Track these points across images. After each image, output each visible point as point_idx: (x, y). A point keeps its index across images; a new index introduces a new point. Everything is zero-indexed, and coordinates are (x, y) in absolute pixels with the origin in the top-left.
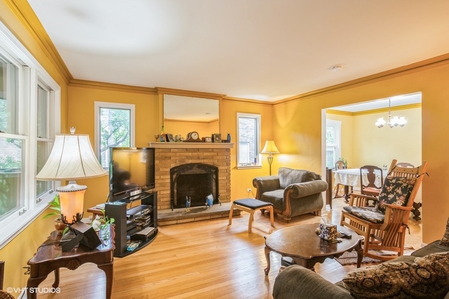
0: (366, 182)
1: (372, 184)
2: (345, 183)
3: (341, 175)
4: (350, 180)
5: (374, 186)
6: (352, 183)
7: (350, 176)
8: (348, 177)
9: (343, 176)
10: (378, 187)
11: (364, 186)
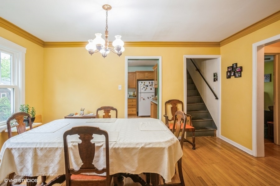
0: (76, 163)
1: (88, 166)
2: (30, 173)
3: (16, 154)
4: (40, 163)
5: (93, 169)
6: (47, 168)
7: (40, 153)
8: (35, 155)
9: (22, 156)
10: (100, 169)
11: (73, 170)
